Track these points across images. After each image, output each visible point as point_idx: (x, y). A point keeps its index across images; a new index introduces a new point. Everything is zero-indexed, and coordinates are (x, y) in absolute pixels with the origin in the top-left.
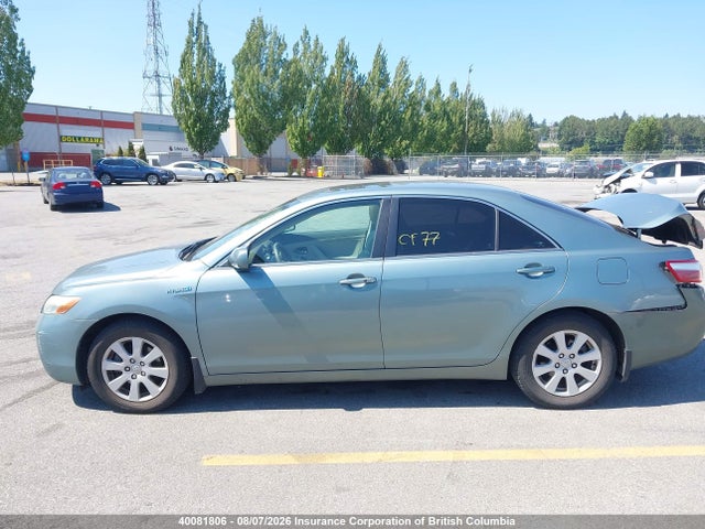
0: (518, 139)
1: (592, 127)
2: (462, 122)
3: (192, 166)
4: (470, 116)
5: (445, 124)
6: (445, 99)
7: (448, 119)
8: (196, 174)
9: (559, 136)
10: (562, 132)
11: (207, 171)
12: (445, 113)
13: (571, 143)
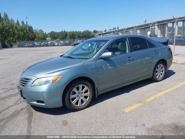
0: (42, 37)
1: (58, 34)
2: (27, 32)
4: (29, 31)
5: (22, 33)
6: (21, 26)
7: (23, 31)
9: (50, 36)
10: (51, 35)
12: (22, 30)
13: (54, 38)
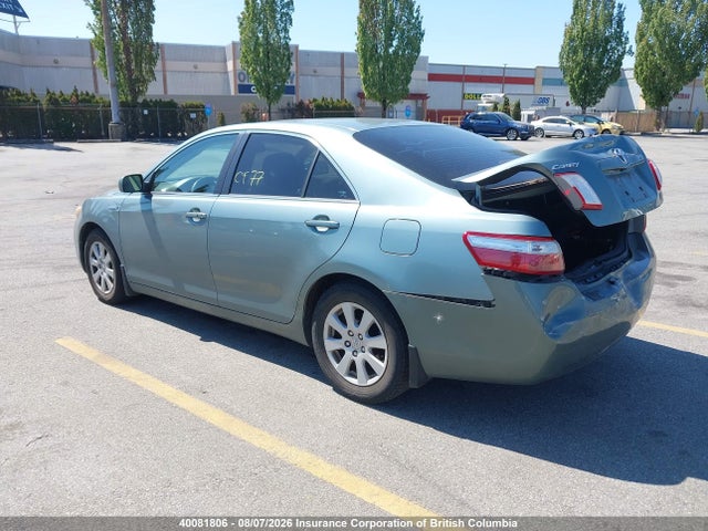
3: (563, 122)
8: (564, 129)
11: (577, 126)
